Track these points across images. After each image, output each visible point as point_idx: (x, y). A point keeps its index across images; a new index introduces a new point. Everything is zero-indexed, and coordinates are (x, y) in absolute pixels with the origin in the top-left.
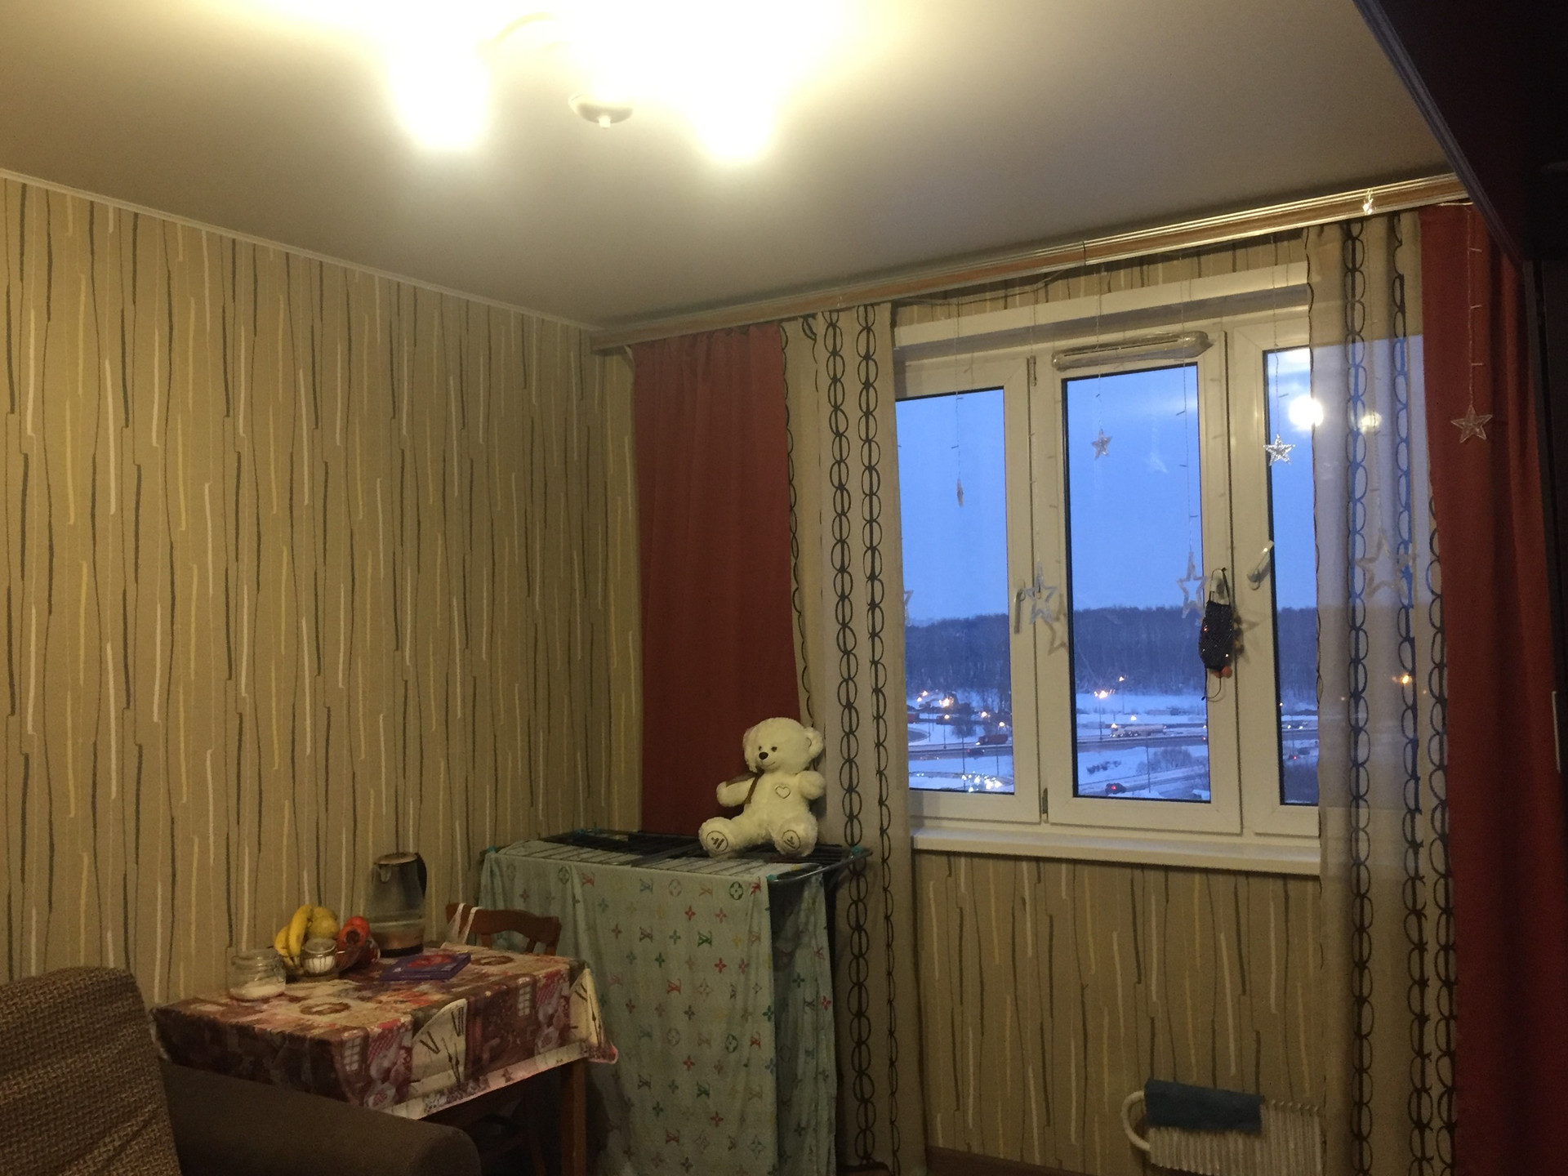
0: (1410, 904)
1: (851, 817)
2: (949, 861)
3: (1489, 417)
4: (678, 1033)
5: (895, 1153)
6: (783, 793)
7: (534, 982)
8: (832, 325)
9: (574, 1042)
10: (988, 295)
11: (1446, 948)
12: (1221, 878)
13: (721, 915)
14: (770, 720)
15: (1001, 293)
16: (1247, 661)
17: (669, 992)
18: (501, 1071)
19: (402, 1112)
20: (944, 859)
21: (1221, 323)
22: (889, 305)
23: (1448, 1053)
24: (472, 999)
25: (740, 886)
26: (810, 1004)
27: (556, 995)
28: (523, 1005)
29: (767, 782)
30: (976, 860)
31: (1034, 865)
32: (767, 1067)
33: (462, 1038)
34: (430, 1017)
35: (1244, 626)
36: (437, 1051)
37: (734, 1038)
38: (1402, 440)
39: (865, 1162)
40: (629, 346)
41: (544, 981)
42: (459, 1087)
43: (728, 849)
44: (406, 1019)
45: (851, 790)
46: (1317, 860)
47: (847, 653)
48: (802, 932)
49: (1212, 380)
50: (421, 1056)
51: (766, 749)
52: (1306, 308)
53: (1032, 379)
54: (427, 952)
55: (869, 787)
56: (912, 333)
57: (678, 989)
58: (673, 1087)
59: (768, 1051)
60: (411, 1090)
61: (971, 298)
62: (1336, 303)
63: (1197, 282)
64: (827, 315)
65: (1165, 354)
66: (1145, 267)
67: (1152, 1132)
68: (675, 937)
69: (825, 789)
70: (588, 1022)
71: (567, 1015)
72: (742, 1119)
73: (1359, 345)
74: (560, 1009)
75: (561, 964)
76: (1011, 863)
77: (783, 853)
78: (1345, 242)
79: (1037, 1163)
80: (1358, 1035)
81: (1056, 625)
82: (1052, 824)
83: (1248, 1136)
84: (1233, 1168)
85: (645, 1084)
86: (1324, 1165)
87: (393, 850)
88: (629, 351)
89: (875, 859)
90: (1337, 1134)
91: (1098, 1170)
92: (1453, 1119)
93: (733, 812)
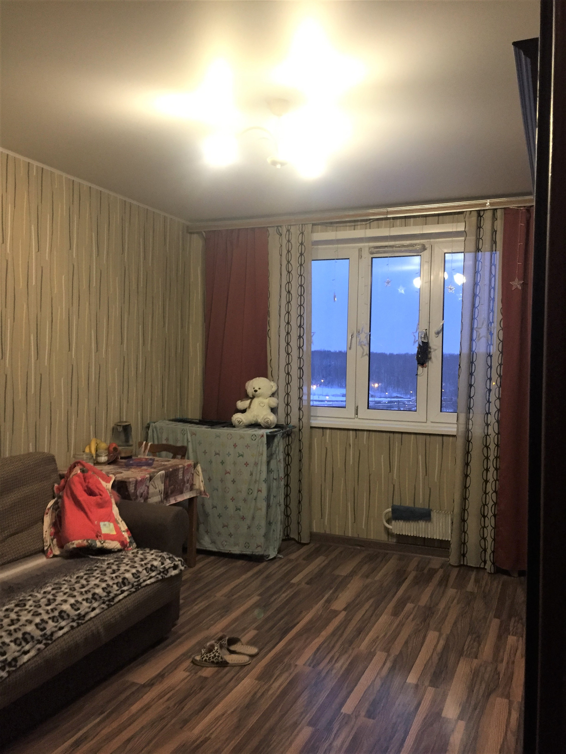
0: (485, 444)
1: (287, 415)
2: (323, 431)
3: (522, 282)
4: (228, 488)
5: (299, 534)
6: (262, 405)
7: (184, 467)
8: (288, 231)
9: (195, 489)
10: (348, 224)
11: (496, 458)
12: (421, 436)
13: (247, 446)
14: (257, 378)
15: (353, 224)
16: (432, 362)
17: (225, 474)
18: (173, 498)
20: (321, 430)
21: (430, 242)
22: (311, 225)
23: (495, 491)
24: (167, 471)
25: (255, 436)
26: (276, 479)
27: (190, 473)
28: (180, 475)
29: (256, 401)
30: (333, 431)
31: (354, 432)
32: (263, 499)
33: (163, 484)
34: (155, 476)
35: (432, 350)
36: (156, 488)
37: (251, 490)
38: (492, 288)
39: (286, 538)
40: (205, 232)
41: (186, 467)
42: (162, 502)
43: (243, 425)
44: (148, 476)
45: (288, 404)
46: (455, 430)
47: (288, 354)
48: (274, 454)
49: (426, 260)
50: (152, 490)
51: (256, 389)
52: (463, 238)
53: (360, 257)
55: (294, 404)
56: (318, 236)
57: (229, 473)
58: (226, 508)
59: (264, 493)
60: (148, 501)
61: (342, 225)
62: (474, 238)
63: (425, 226)
64: (286, 227)
65: (410, 251)
66: (407, 219)
67: (393, 522)
69: (278, 404)
70: (200, 482)
71: (193, 480)
72: (253, 518)
73: (480, 253)
74: (191, 478)
75: (187, 462)
76: (346, 432)
77: (265, 426)
78: (478, 217)
79: (350, 535)
80: (465, 488)
81: (364, 347)
82: (359, 419)
83: (426, 521)
84: (420, 533)
85: (214, 507)
86: (452, 530)
87: (119, 421)
88: (204, 234)
89: (297, 430)
90: (457, 520)
91: (372, 536)
92: (496, 513)
93: (244, 411)
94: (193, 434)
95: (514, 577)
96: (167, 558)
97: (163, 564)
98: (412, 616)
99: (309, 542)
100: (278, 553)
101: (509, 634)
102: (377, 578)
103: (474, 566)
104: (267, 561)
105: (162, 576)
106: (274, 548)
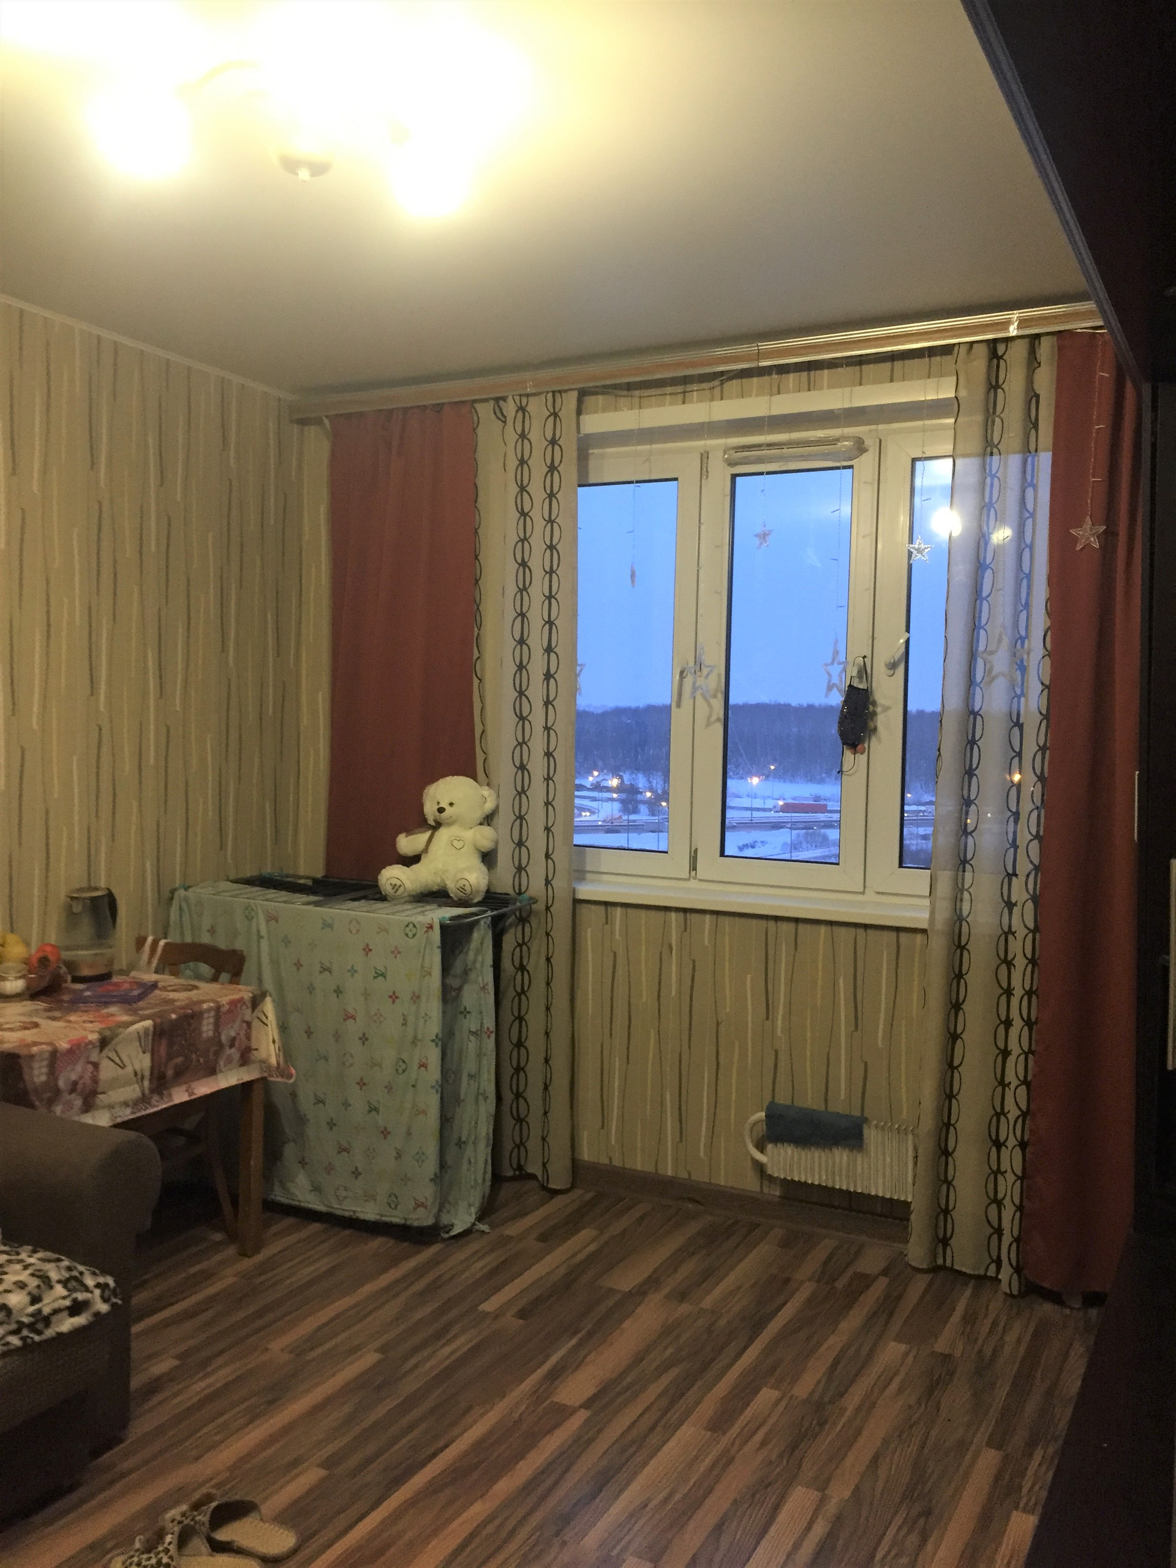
0: (1002, 956)
1: (520, 869)
2: (606, 910)
3: (1103, 528)
4: (352, 1056)
5: (544, 1165)
6: (460, 844)
7: (218, 1009)
8: (522, 409)
9: (254, 1062)
10: (669, 390)
11: (1029, 993)
12: (843, 930)
13: (396, 952)
14: (449, 779)
15: (680, 389)
16: (879, 740)
17: (345, 1020)
18: (184, 1087)
19: (88, 1119)
20: (603, 908)
21: (876, 430)
22: (575, 393)
24: (158, 1021)
25: (414, 926)
26: (474, 1033)
27: (239, 1020)
28: (207, 1028)
29: (443, 834)
30: (630, 911)
31: (681, 915)
32: (432, 1087)
33: (148, 1055)
34: (117, 1035)
35: (879, 710)
36: (123, 1067)
37: (404, 1062)
38: (1027, 546)
39: (517, 1173)
40: (326, 417)
41: (227, 1007)
42: (144, 1100)
43: (406, 894)
44: (94, 1037)
45: (520, 844)
46: (926, 915)
47: (522, 718)
48: (470, 970)
49: (865, 482)
50: (107, 1071)
51: (444, 804)
52: (952, 421)
53: (704, 472)
54: (115, 979)
55: (537, 841)
56: (596, 422)
57: (353, 1017)
58: (346, 1105)
59: (434, 1073)
60: (98, 1101)
61: (652, 391)
62: (979, 418)
63: (858, 389)
64: (517, 399)
65: (825, 456)
66: (812, 372)
67: (770, 1147)
68: (353, 971)
69: (497, 843)
70: (268, 1045)
71: (249, 1038)
72: (409, 1133)
73: (996, 458)
74: (242, 1033)
75: (244, 992)
76: (661, 914)
77: (455, 899)
78: (990, 360)
79: (670, 1173)
80: (950, 1066)
81: (713, 701)
82: (700, 880)
83: (852, 1151)
84: (837, 1178)
85: (320, 1101)
86: (915, 1176)
87: (84, 885)
88: (326, 422)
89: (540, 906)
90: (927, 1147)
91: (722, 1179)
92: (1026, 1139)
93: (411, 860)
94: (272, 918)
95: (1072, 1309)
96: (59, 1282)
97: (35, 1299)
98: (759, 1437)
99: (569, 1186)
100: (480, 1218)
101: (1017, 1508)
102: (707, 1303)
103: (968, 1271)
104: (444, 1240)
105: (23, 1339)
106: (470, 1205)
